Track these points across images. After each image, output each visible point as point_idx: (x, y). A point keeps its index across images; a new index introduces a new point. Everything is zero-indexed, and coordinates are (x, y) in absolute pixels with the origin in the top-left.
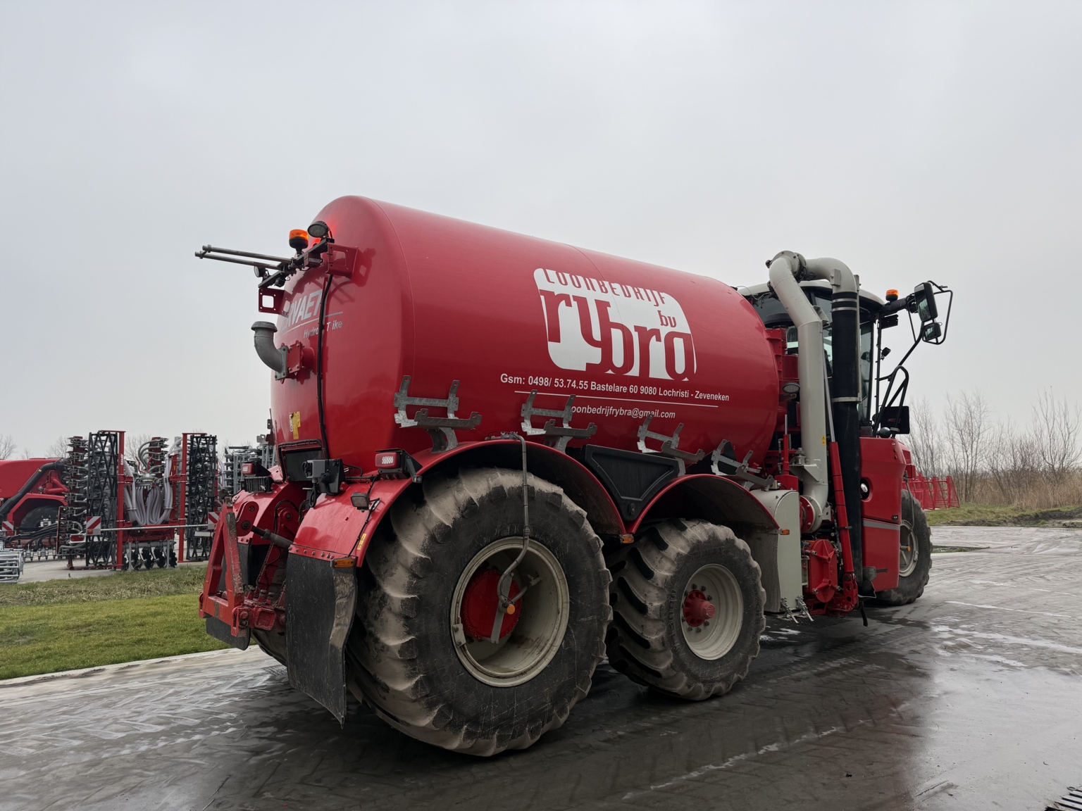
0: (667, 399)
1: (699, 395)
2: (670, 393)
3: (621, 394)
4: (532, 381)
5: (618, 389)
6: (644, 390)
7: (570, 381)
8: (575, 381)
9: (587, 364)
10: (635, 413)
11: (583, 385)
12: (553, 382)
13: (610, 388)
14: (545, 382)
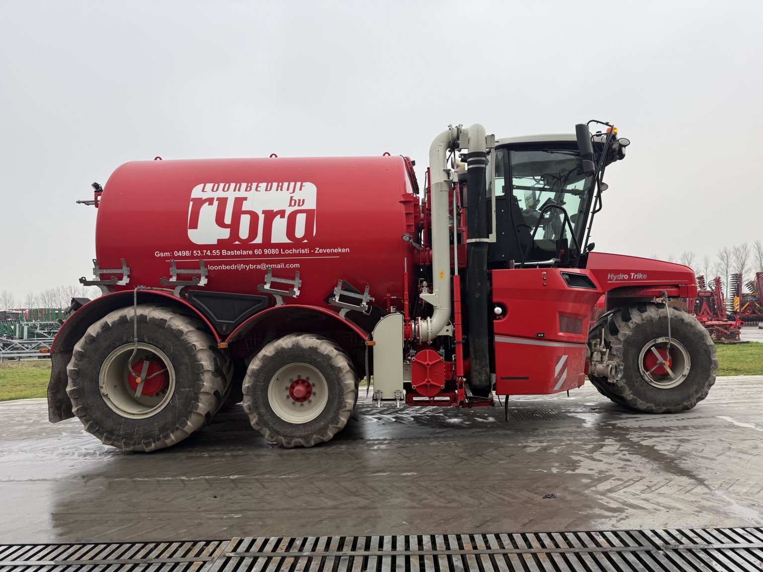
0: (289, 255)
1: (318, 250)
2: (291, 252)
3: (248, 256)
4: (176, 254)
5: (245, 253)
6: (266, 251)
7: (205, 251)
8: (209, 251)
9: (218, 240)
10: (263, 267)
11: (216, 252)
12: (192, 253)
13: (238, 253)
14: (187, 253)
